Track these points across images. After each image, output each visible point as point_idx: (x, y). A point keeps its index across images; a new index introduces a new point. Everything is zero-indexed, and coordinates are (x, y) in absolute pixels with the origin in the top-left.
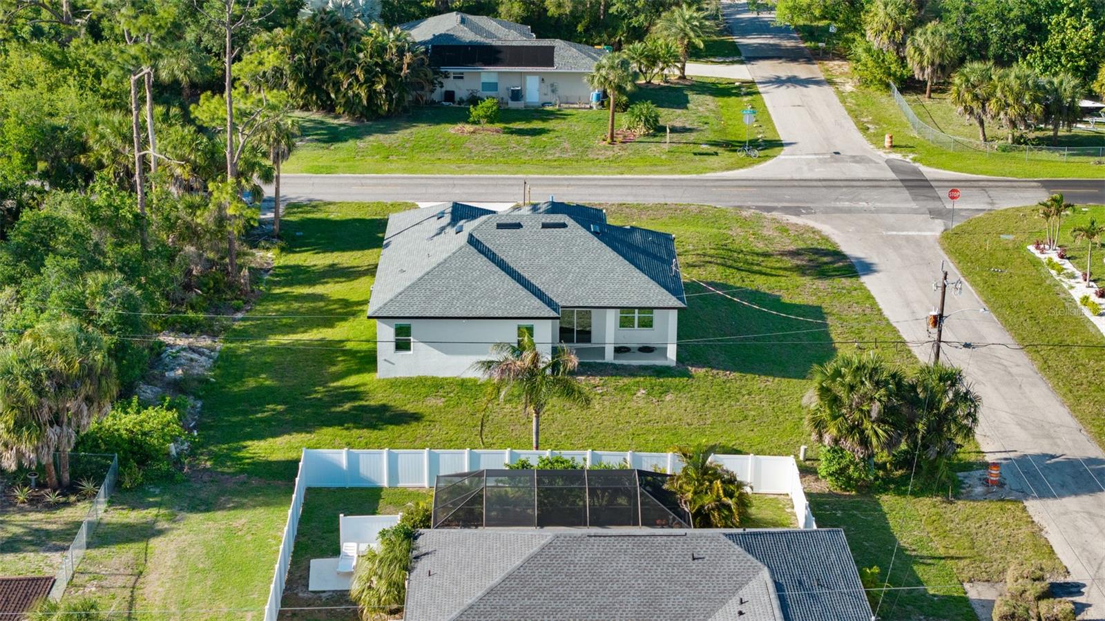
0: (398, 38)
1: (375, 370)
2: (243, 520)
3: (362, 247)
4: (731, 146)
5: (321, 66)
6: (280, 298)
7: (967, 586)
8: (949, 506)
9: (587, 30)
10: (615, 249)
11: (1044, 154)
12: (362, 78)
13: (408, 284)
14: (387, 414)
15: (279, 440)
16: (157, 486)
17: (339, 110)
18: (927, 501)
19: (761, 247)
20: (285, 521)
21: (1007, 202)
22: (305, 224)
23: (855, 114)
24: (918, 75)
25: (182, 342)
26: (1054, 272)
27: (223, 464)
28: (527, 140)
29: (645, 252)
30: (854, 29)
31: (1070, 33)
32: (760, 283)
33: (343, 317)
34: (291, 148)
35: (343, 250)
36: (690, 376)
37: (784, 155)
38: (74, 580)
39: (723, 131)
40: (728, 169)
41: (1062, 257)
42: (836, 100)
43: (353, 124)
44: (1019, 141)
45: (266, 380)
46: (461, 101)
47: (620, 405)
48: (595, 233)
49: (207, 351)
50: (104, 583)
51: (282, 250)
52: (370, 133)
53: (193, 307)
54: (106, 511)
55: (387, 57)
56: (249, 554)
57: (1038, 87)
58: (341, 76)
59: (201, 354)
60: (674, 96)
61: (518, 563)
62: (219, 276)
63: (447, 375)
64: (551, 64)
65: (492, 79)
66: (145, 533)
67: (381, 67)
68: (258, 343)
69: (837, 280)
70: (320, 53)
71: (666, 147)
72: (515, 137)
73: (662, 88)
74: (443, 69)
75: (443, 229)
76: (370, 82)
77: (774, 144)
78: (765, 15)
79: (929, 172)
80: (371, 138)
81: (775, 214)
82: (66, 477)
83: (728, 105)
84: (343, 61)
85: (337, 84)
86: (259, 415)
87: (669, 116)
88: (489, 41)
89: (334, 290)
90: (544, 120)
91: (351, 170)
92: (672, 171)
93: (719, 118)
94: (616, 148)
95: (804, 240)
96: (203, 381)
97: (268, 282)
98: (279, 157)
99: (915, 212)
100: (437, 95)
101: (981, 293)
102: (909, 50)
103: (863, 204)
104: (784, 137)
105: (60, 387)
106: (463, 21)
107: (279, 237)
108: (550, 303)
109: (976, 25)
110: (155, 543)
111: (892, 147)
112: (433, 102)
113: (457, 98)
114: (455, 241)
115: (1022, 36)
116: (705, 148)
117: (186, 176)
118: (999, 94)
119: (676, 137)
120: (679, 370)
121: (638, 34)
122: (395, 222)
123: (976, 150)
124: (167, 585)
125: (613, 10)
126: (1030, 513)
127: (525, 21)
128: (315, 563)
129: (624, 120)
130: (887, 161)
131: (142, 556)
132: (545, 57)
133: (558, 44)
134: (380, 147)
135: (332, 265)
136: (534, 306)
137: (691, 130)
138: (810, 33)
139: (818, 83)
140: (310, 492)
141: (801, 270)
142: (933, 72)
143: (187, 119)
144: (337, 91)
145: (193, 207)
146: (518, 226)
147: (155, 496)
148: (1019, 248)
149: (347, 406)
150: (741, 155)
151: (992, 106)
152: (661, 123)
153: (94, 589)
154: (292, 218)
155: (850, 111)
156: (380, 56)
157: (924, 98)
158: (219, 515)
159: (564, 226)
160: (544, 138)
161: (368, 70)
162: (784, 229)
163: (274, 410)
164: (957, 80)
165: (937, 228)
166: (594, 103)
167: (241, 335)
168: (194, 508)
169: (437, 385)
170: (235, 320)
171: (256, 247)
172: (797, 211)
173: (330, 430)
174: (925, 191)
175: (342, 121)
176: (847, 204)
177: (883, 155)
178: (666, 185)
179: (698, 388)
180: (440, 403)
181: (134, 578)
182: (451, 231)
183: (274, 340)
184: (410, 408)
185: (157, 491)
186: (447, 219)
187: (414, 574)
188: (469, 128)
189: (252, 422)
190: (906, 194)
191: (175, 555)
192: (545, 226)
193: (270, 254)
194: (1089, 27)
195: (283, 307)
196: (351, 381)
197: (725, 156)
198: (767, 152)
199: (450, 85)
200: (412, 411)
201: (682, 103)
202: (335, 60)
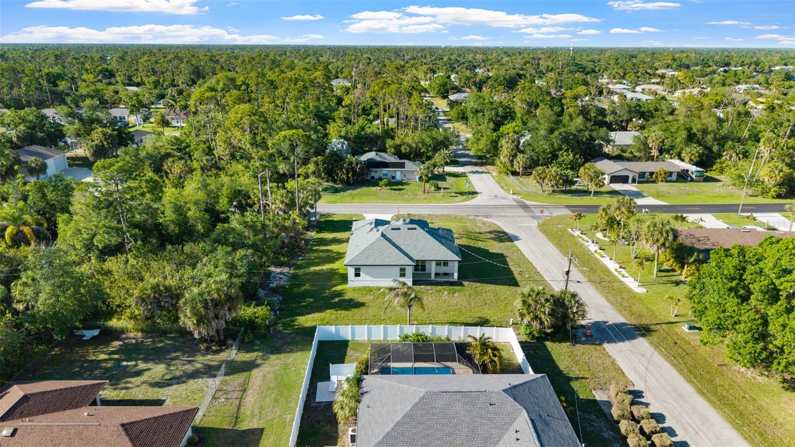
0: (356, 160)
1: (347, 283)
2: (292, 359)
3: (345, 231)
4: (462, 194)
5: (332, 168)
6: (316, 251)
7: (594, 392)
8: (574, 347)
9: (414, 157)
10: (434, 237)
11: (562, 196)
12: (345, 172)
13: (359, 252)
14: (352, 303)
15: (310, 316)
16: (259, 340)
17: (338, 182)
18: (564, 344)
19: (478, 230)
20: (308, 359)
21: (557, 213)
22: (326, 222)
23: (499, 183)
24: (517, 170)
25: (278, 270)
26: (580, 240)
27: (286, 329)
28: (397, 192)
29: (445, 238)
30: (496, 156)
31: (565, 157)
32: (480, 245)
33: (337, 259)
34: (320, 198)
35: (338, 232)
36: (463, 286)
37: (479, 196)
38: (216, 395)
39: (458, 188)
40: (462, 202)
41: (581, 234)
42: (491, 178)
43: (342, 187)
44: (553, 191)
45: (307, 287)
46: (376, 179)
47: (438, 298)
48: (427, 232)
49: (287, 274)
50: (228, 396)
51: (317, 232)
52: (348, 190)
53: (283, 256)
54: (236, 354)
55: (353, 166)
56: (292, 379)
57: (561, 174)
58: (338, 172)
59: (285, 275)
60: (442, 177)
61: (409, 408)
62: (294, 243)
63: (374, 286)
64: (404, 168)
65: (386, 173)
66: (250, 366)
67: (351, 169)
68: (307, 271)
69: (506, 243)
70: (332, 164)
71: (441, 194)
72: (393, 191)
73: (437, 175)
74: (371, 169)
75: (372, 229)
76: (347, 173)
77: (475, 193)
78: (467, 152)
79: (528, 202)
80: (348, 192)
81: (480, 218)
82: (222, 337)
83: (458, 180)
84: (339, 167)
85: (337, 174)
86: (303, 304)
87: (441, 184)
88: (385, 161)
89: (334, 248)
90: (402, 185)
91: (341, 202)
92: (444, 202)
93: (456, 184)
94: (426, 194)
95: (492, 228)
96: (283, 287)
97: (311, 245)
98: (316, 201)
99: (526, 217)
100: (369, 178)
101: (558, 248)
102: (515, 163)
103: (508, 214)
104: (478, 191)
105: (216, 305)
106: (377, 154)
107: (316, 227)
108: (411, 259)
109: (536, 155)
110: (255, 372)
111: (513, 194)
112: (367, 180)
113: (375, 178)
114: (376, 234)
115: (550, 158)
116: (454, 194)
117: (283, 208)
118: (548, 177)
119: (445, 191)
120: (458, 284)
121: (429, 158)
122: (355, 225)
123: (540, 195)
124: (256, 397)
125: (421, 151)
126: (608, 351)
127: (395, 154)
128: (319, 384)
129: (427, 185)
130: (513, 199)
131: (247, 379)
132: (402, 166)
133: (406, 161)
134: (351, 195)
135: (334, 238)
136: (406, 261)
137: (448, 188)
138: (480, 157)
139: (485, 173)
140: (320, 343)
141: (494, 239)
142: (523, 169)
143: (284, 188)
144: (337, 177)
145: (285, 219)
146: (399, 229)
147: (258, 346)
148: (565, 230)
149: (337, 300)
150: (465, 197)
151: (546, 180)
152: (439, 186)
153: (223, 400)
154: (322, 220)
155: (497, 182)
156: (351, 165)
157: (519, 177)
158: (282, 356)
159: (415, 229)
160: (403, 191)
161: (347, 170)
162: (484, 223)
163: (309, 301)
164: (534, 172)
165: (534, 223)
166: (417, 180)
167: (299, 267)
168: (272, 353)
169: (370, 290)
170: (298, 260)
171: (308, 231)
172: (487, 217)
173: (329, 311)
174: (528, 209)
175: (339, 186)
176: (503, 214)
177: (511, 197)
178: (443, 207)
179: (466, 290)
180: (371, 298)
181: (242, 393)
182: (375, 230)
183: (312, 269)
184: (361, 300)
185: (259, 343)
186: (373, 225)
187: (361, 404)
188: (379, 188)
189: (300, 307)
190: (521, 210)
191: (261, 379)
192: (409, 229)
193: (313, 234)
194: (571, 155)
195: (316, 255)
196: (339, 288)
197: (460, 197)
198: (474, 196)
199: (373, 174)
200: (361, 301)
201: (445, 180)
202: (337, 166)
